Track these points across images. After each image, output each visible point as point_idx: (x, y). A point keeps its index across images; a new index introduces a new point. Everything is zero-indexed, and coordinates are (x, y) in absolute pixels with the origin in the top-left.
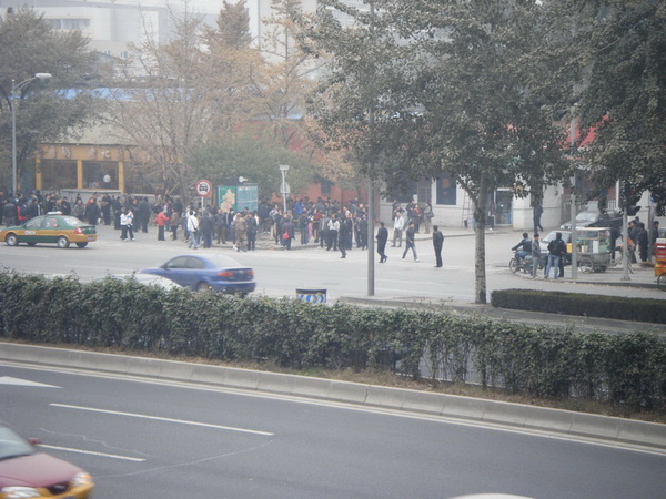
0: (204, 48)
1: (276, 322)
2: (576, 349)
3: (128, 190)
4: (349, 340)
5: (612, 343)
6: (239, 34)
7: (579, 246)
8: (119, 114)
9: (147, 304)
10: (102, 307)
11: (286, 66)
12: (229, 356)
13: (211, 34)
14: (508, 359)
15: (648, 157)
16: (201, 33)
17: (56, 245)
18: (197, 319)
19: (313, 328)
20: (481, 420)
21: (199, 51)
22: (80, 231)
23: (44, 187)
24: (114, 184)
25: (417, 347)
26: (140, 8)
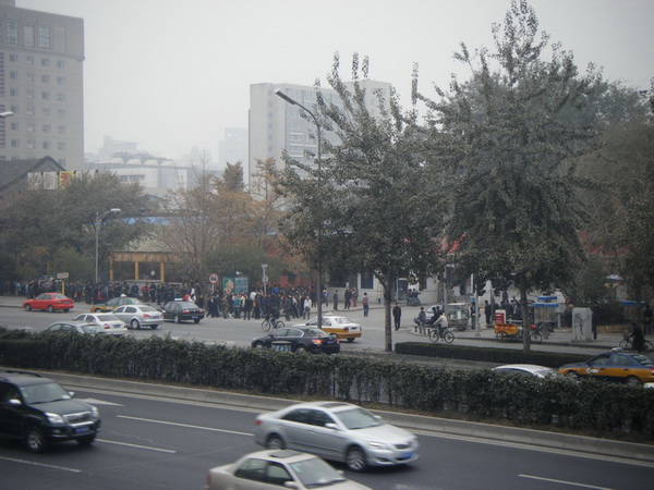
0: (215, 192)
1: (259, 364)
2: (447, 380)
3: (167, 280)
4: (306, 375)
5: (469, 376)
6: (236, 183)
8: (161, 233)
9: (177, 353)
10: (149, 355)
11: (266, 202)
12: (229, 386)
13: (219, 183)
14: (405, 386)
16: (213, 183)
18: (209, 362)
19: (283, 367)
21: (211, 193)
23: (115, 280)
24: (157, 276)
25: (348, 379)
26: (176, 168)
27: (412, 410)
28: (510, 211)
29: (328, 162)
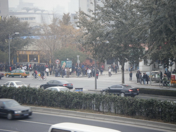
0: (59, 25)
1: (64, 97)
2: (137, 103)
4: (82, 101)
5: (145, 102)
6: (68, 22)
7: (152, 76)
8: (37, 43)
9: (32, 93)
10: (21, 93)
11: (80, 30)
12: (53, 106)
13: (61, 22)
14: (121, 106)
15: (163, 53)
16: (58, 22)
17: (19, 77)
18: (45, 96)
19: (73, 98)
20: (114, 121)
21: (57, 26)
22: (25, 73)
23: (19, 62)
24: (37, 61)
25: (99, 103)
26: (49, 14)
27: (123, 116)
28: (173, 33)
29: (98, 13)
